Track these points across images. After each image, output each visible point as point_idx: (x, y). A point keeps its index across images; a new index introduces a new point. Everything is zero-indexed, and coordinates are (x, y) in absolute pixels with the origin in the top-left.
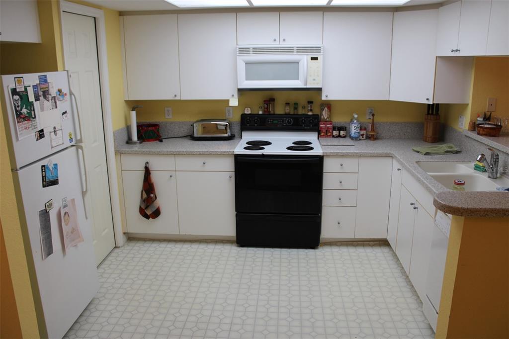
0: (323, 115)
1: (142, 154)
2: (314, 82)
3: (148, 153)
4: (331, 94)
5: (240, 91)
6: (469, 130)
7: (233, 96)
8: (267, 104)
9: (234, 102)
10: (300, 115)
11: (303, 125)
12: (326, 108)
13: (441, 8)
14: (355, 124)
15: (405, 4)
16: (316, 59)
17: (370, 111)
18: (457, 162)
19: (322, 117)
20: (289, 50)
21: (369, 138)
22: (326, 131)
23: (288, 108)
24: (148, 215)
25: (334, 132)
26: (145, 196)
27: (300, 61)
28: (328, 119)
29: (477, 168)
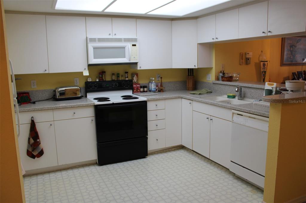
0: (134, 79)
1: (29, 111)
2: (134, 59)
3: (33, 110)
4: (143, 66)
5: (90, 66)
6: (215, 80)
7: (85, 69)
8: (102, 75)
9: (86, 73)
10: (121, 80)
11: (124, 86)
12: (135, 76)
13: (198, 19)
14: (154, 83)
15: (183, 16)
16: (135, 45)
17: (159, 76)
18: (217, 96)
19: (134, 81)
20: (119, 40)
21: (159, 91)
22: (137, 89)
23: (114, 77)
24: (35, 156)
25: (141, 89)
26: (32, 141)
27: (126, 46)
28: (137, 82)
29: (229, 97)
